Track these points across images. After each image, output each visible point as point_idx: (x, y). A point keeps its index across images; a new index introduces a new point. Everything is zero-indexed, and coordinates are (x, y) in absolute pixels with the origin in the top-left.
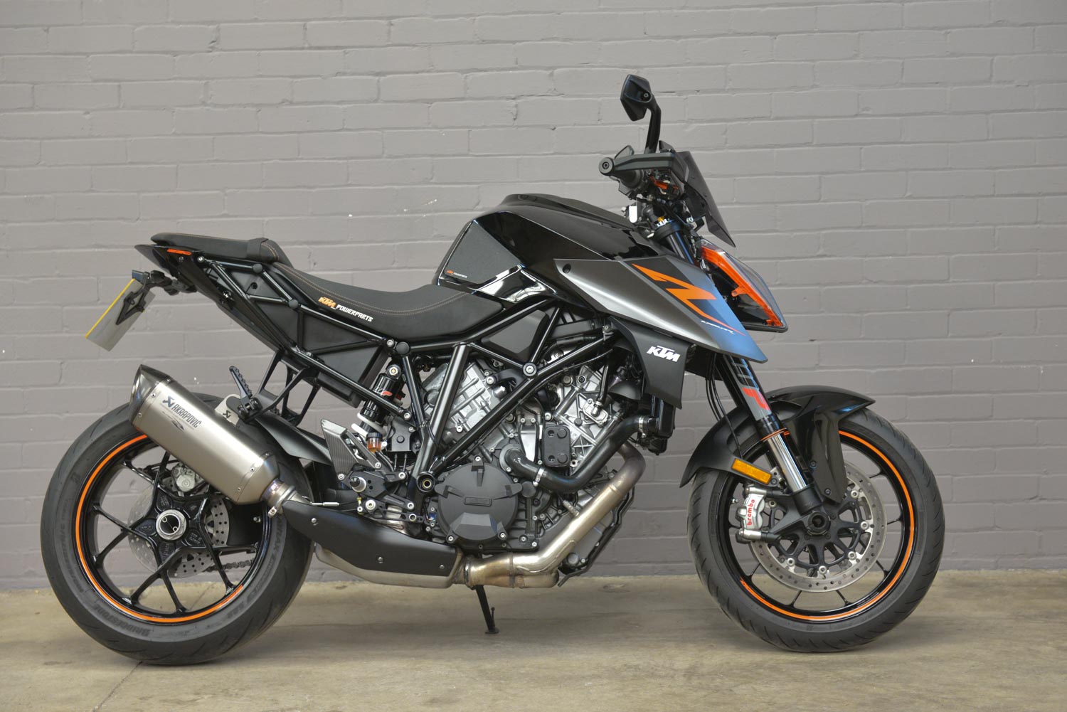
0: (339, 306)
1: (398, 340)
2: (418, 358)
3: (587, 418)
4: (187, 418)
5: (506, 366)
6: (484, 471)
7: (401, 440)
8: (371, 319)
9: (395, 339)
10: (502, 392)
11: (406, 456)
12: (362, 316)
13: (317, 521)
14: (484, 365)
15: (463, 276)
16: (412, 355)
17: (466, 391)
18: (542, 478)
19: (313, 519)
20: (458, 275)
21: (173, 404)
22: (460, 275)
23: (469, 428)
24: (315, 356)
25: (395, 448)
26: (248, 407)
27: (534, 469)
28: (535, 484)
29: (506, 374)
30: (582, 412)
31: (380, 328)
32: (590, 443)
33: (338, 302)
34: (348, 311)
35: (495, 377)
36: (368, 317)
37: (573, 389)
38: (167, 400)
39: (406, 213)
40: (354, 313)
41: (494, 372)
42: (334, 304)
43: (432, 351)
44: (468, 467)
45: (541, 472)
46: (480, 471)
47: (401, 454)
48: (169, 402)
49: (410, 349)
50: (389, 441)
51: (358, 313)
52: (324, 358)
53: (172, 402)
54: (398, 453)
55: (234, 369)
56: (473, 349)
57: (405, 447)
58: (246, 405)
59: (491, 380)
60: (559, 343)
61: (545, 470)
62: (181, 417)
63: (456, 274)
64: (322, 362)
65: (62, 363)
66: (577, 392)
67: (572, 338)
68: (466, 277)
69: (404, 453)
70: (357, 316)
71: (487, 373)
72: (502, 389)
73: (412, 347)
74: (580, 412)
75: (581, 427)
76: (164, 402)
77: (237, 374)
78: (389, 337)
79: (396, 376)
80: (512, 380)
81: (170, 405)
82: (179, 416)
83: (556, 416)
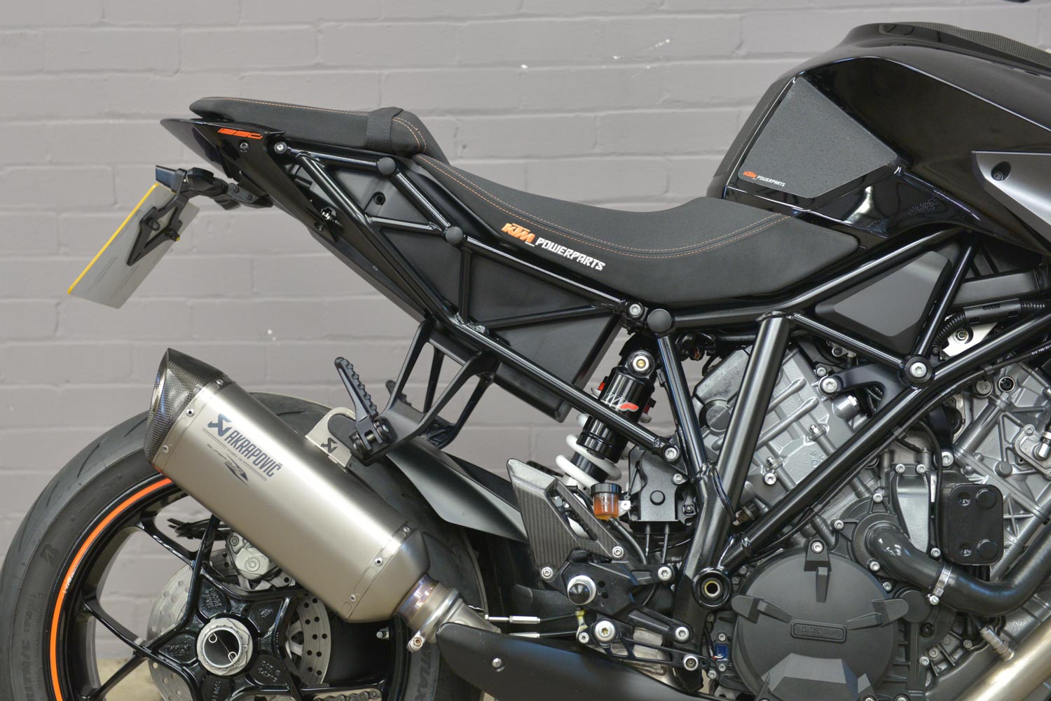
0: (540, 241)
1: (650, 306)
2: (686, 338)
3: (1021, 461)
4: (253, 458)
5: (863, 359)
6: (829, 570)
7: (657, 498)
8: (601, 266)
9: (644, 303)
10: (851, 407)
11: (667, 530)
12: (585, 260)
13: (503, 664)
14: (815, 355)
15: (777, 183)
16: (676, 332)
17: (781, 405)
18: (948, 588)
19: (496, 660)
20: (767, 180)
21: (228, 429)
22: (771, 181)
23: (793, 482)
24: (492, 333)
25: (648, 514)
26: (370, 437)
27: (929, 570)
28: (934, 599)
29: (864, 375)
30: (1013, 450)
31: (619, 282)
32: (1027, 511)
33: (538, 233)
34: (559, 249)
35: (838, 379)
36: (596, 261)
37: (992, 403)
38: (216, 421)
39: (618, 62)
40: (570, 254)
41: (836, 369)
42: (532, 236)
43: (715, 328)
44: (797, 561)
45: (946, 576)
46: (823, 571)
47: (658, 527)
48: (219, 425)
49: (673, 322)
50: (635, 498)
51: (576, 254)
52: (511, 336)
53: (225, 425)
54: (653, 524)
55: (344, 363)
56: (799, 326)
57: (667, 514)
58: (367, 434)
59: (831, 385)
60: (969, 314)
61: (952, 572)
62: (242, 456)
63: (761, 178)
64: (506, 344)
65: (58, 304)
66: (1001, 410)
67: (998, 306)
68: (783, 184)
69: (663, 524)
70: (575, 259)
71: (821, 371)
72: (851, 401)
73: (677, 319)
74: (1008, 448)
75: (1010, 479)
76: (211, 425)
77: (350, 373)
78: (633, 300)
79: (644, 373)
80: (877, 387)
81: (221, 433)
82: (239, 455)
83: (958, 455)
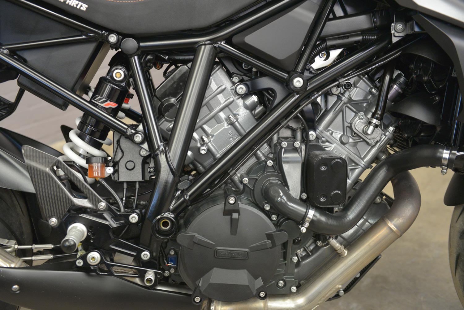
1: (123, 35)
2: (149, 57)
3: (354, 134)
5: (262, 73)
6: (239, 215)
7: (130, 165)
8: (85, 7)
9: (118, 33)
10: (254, 102)
11: (137, 186)
12: (72, 2)
13: (20, 289)
14: (232, 69)
16: (142, 53)
18: (312, 222)
19: (16, 287)
23: (219, 153)
24: (13, 53)
25: (124, 176)
28: (304, 230)
30: (351, 128)
31: (99, 19)
35: (246, 85)
36: (80, 3)
37: (339, 98)
41: (246, 78)
44: (219, 207)
45: (311, 213)
46: (235, 215)
47: (131, 184)
49: (139, 47)
50: (115, 164)
52: (28, 56)
54: (129, 183)
56: (222, 50)
57: (136, 176)
59: (242, 89)
60: (329, 43)
61: (316, 211)
64: (24, 61)
66: (345, 103)
67: (348, 37)
69: (135, 182)
70: (65, 1)
71: (236, 79)
72: (254, 98)
73: (142, 44)
74: (348, 126)
75: (347, 146)
78: (111, 31)
79: (121, 81)
83: (317, 132)
